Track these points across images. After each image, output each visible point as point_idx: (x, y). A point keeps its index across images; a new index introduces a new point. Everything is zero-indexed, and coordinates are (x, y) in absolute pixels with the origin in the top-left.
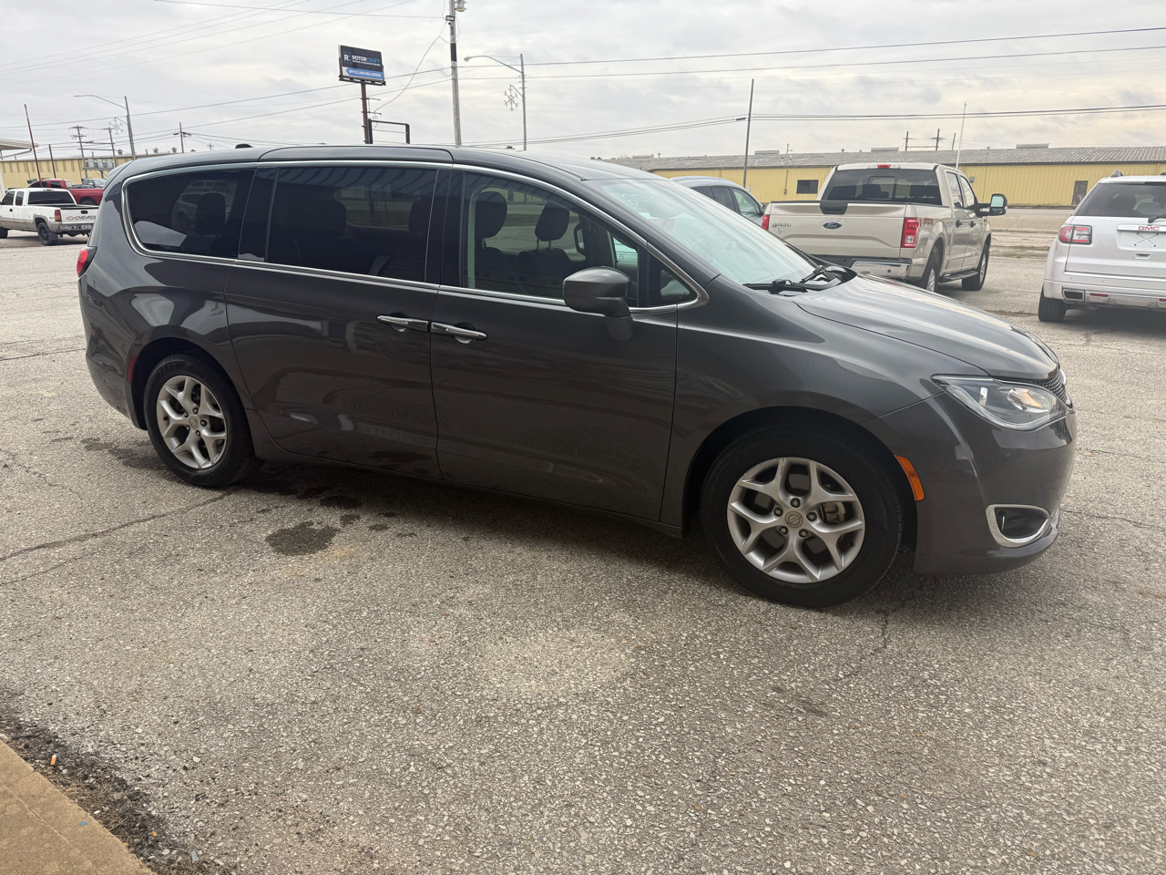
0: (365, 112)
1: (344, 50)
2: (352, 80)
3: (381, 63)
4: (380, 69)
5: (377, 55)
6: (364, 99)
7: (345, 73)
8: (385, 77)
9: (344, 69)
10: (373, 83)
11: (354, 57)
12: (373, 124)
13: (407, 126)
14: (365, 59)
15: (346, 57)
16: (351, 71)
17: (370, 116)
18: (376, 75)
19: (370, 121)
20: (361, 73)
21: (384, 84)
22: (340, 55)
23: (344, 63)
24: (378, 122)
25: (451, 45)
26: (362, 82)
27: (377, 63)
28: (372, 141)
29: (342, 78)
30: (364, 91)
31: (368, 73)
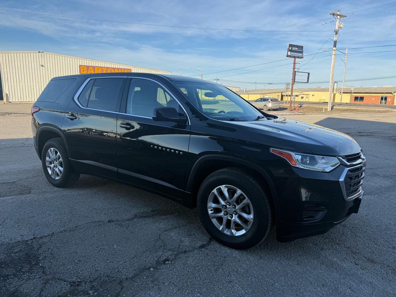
0: (294, 68)
1: (290, 45)
2: (291, 56)
3: (302, 50)
4: (302, 52)
5: (302, 47)
6: (295, 63)
7: (289, 54)
8: (304, 55)
9: (289, 52)
10: (298, 57)
11: (293, 48)
12: (297, 73)
13: (309, 74)
14: (297, 49)
15: (290, 48)
16: (291, 53)
17: (296, 70)
18: (301, 54)
19: (295, 72)
20: (295, 54)
21: (303, 58)
22: (288, 48)
23: (289, 50)
24: (298, 72)
25: (334, 41)
26: (295, 57)
27: (301, 50)
28: (295, 79)
29: (288, 56)
30: (295, 61)
31: (297, 54)
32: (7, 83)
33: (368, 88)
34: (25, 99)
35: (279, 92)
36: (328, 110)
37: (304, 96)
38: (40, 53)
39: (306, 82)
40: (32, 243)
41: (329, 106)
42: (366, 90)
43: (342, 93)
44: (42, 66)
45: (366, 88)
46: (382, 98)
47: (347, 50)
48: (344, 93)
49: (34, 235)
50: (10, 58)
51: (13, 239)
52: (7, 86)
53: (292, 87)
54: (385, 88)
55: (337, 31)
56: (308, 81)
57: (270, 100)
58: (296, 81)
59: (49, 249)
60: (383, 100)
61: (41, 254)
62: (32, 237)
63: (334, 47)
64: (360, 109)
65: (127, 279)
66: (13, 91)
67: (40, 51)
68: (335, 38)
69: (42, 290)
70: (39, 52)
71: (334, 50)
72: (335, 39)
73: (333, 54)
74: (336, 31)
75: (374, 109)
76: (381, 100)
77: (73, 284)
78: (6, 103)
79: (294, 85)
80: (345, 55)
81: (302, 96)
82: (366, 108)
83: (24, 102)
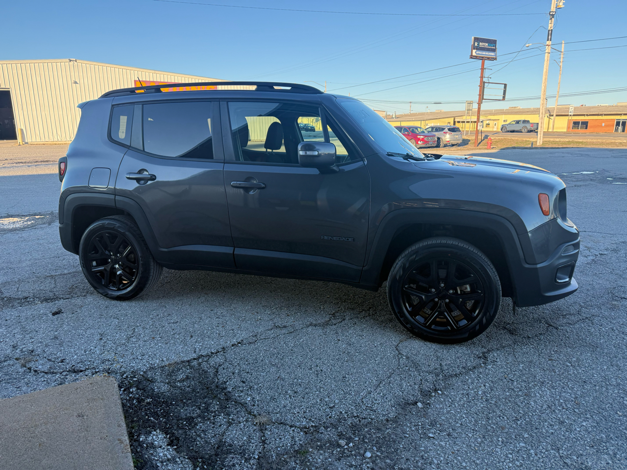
0: (482, 77)
1: (476, 39)
2: (476, 58)
3: (495, 47)
4: (494, 50)
5: (494, 42)
6: (483, 69)
7: (474, 54)
8: (497, 55)
9: (474, 51)
10: (489, 59)
11: (480, 44)
12: (486, 84)
13: (505, 85)
14: (487, 44)
15: (476, 44)
16: (477, 52)
17: (484, 80)
18: (492, 54)
19: (484, 83)
20: (484, 53)
21: (495, 59)
22: (473, 43)
23: (474, 47)
24: (489, 83)
25: (549, 31)
26: (483, 59)
27: (493, 47)
28: (483, 95)
29: (472, 57)
30: (483, 64)
31: (487, 53)
32: (21, 112)
33: (593, 107)
34: (51, 137)
35: (450, 117)
36: (538, 144)
37: (491, 123)
38: (72, 63)
39: (501, 98)
40: (199, 364)
41: (539, 138)
42: (592, 110)
43: (554, 115)
44: (76, 83)
45: (590, 108)
46: (618, 124)
47: (563, 45)
48: (557, 116)
49: (195, 352)
50: (24, 72)
51: (165, 359)
52: (22, 117)
53: (479, 108)
54: (622, 106)
55: (554, 13)
56: (504, 98)
57: (446, 130)
58: (484, 98)
59: (233, 374)
60: (619, 126)
61: (225, 383)
62: (195, 356)
63: (548, 40)
64: (589, 140)
65: (387, 420)
66: (31, 124)
67: (71, 59)
68: (550, 25)
69: (264, 442)
70: (70, 61)
71: (547, 45)
72: (549, 28)
73: (546, 51)
74: (551, 13)
75: (613, 141)
76: (616, 126)
77: (305, 430)
78: (21, 144)
79: (482, 105)
80: (560, 53)
81: (487, 122)
82: (600, 139)
83: (50, 143)
